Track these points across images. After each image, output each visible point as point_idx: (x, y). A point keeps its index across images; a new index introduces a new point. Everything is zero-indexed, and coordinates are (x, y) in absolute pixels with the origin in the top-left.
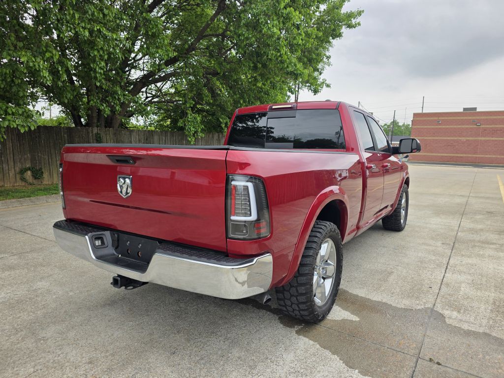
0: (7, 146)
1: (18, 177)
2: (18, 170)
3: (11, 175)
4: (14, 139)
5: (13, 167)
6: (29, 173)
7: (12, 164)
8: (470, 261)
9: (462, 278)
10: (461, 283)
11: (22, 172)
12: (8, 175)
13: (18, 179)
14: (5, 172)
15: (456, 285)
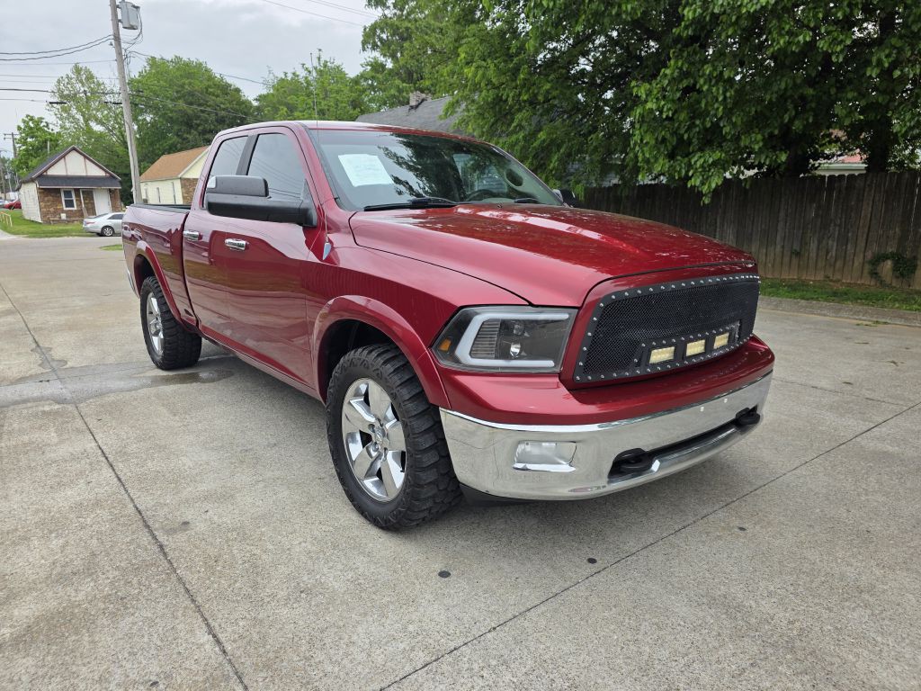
0: (863, 212)
1: (867, 268)
2: (869, 255)
3: (856, 264)
4: (879, 200)
5: (863, 250)
6: (889, 264)
7: (863, 245)
8: (71, 495)
9: (64, 450)
10: (61, 442)
11: (878, 259)
12: (851, 263)
13: (866, 271)
14: (847, 259)
15: (66, 436)
